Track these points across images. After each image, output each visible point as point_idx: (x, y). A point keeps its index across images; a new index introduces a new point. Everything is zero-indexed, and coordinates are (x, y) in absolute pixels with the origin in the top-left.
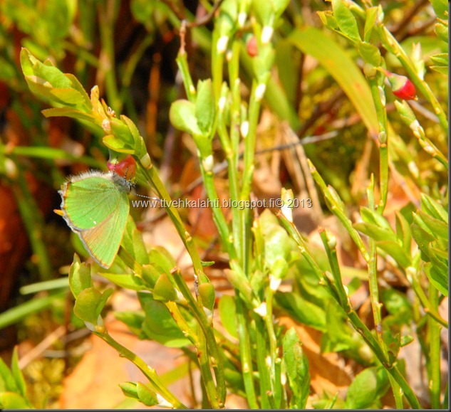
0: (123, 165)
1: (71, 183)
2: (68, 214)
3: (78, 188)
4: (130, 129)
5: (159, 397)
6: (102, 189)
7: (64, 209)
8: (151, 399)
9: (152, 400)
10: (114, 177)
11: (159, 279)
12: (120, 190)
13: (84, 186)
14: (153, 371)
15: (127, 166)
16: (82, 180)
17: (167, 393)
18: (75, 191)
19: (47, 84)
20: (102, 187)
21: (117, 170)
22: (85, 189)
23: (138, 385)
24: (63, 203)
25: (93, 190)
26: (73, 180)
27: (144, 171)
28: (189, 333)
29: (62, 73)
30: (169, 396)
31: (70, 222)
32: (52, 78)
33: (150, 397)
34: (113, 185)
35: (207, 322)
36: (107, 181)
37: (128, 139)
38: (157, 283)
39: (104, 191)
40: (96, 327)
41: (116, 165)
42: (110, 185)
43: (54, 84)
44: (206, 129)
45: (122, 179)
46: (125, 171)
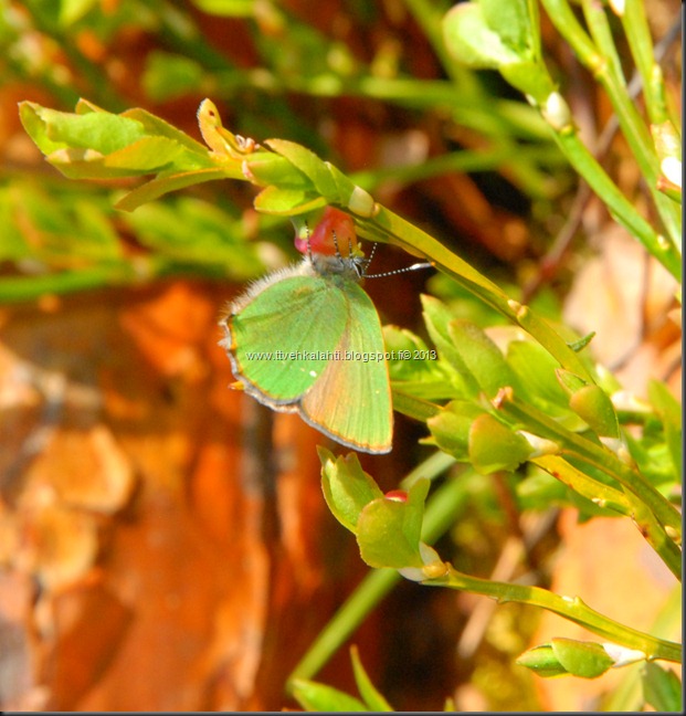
0: (324, 231)
1: (232, 316)
2: (253, 380)
3: (253, 320)
4: (292, 160)
5: (611, 649)
6: (301, 301)
7: (240, 374)
8: (595, 660)
9: (599, 663)
10: (314, 264)
11: (471, 432)
12: (340, 285)
13: (264, 311)
14: (577, 603)
15: (331, 230)
16: (255, 299)
17: (623, 634)
18: (248, 328)
19: (91, 155)
20: (302, 295)
21: (316, 246)
22: (267, 317)
23: (553, 645)
24: (233, 364)
25: (284, 310)
26: (235, 309)
27: (370, 225)
28: (606, 497)
29: (113, 117)
30: (629, 637)
31: (264, 395)
32: (97, 137)
33: (590, 657)
34: (322, 282)
35: (620, 464)
36: (305, 280)
37: (299, 180)
38: (471, 442)
39: (309, 301)
40: (424, 570)
41: (311, 240)
42: (317, 283)
43: (105, 148)
44: (524, 45)
45: (334, 259)
46: (331, 243)
